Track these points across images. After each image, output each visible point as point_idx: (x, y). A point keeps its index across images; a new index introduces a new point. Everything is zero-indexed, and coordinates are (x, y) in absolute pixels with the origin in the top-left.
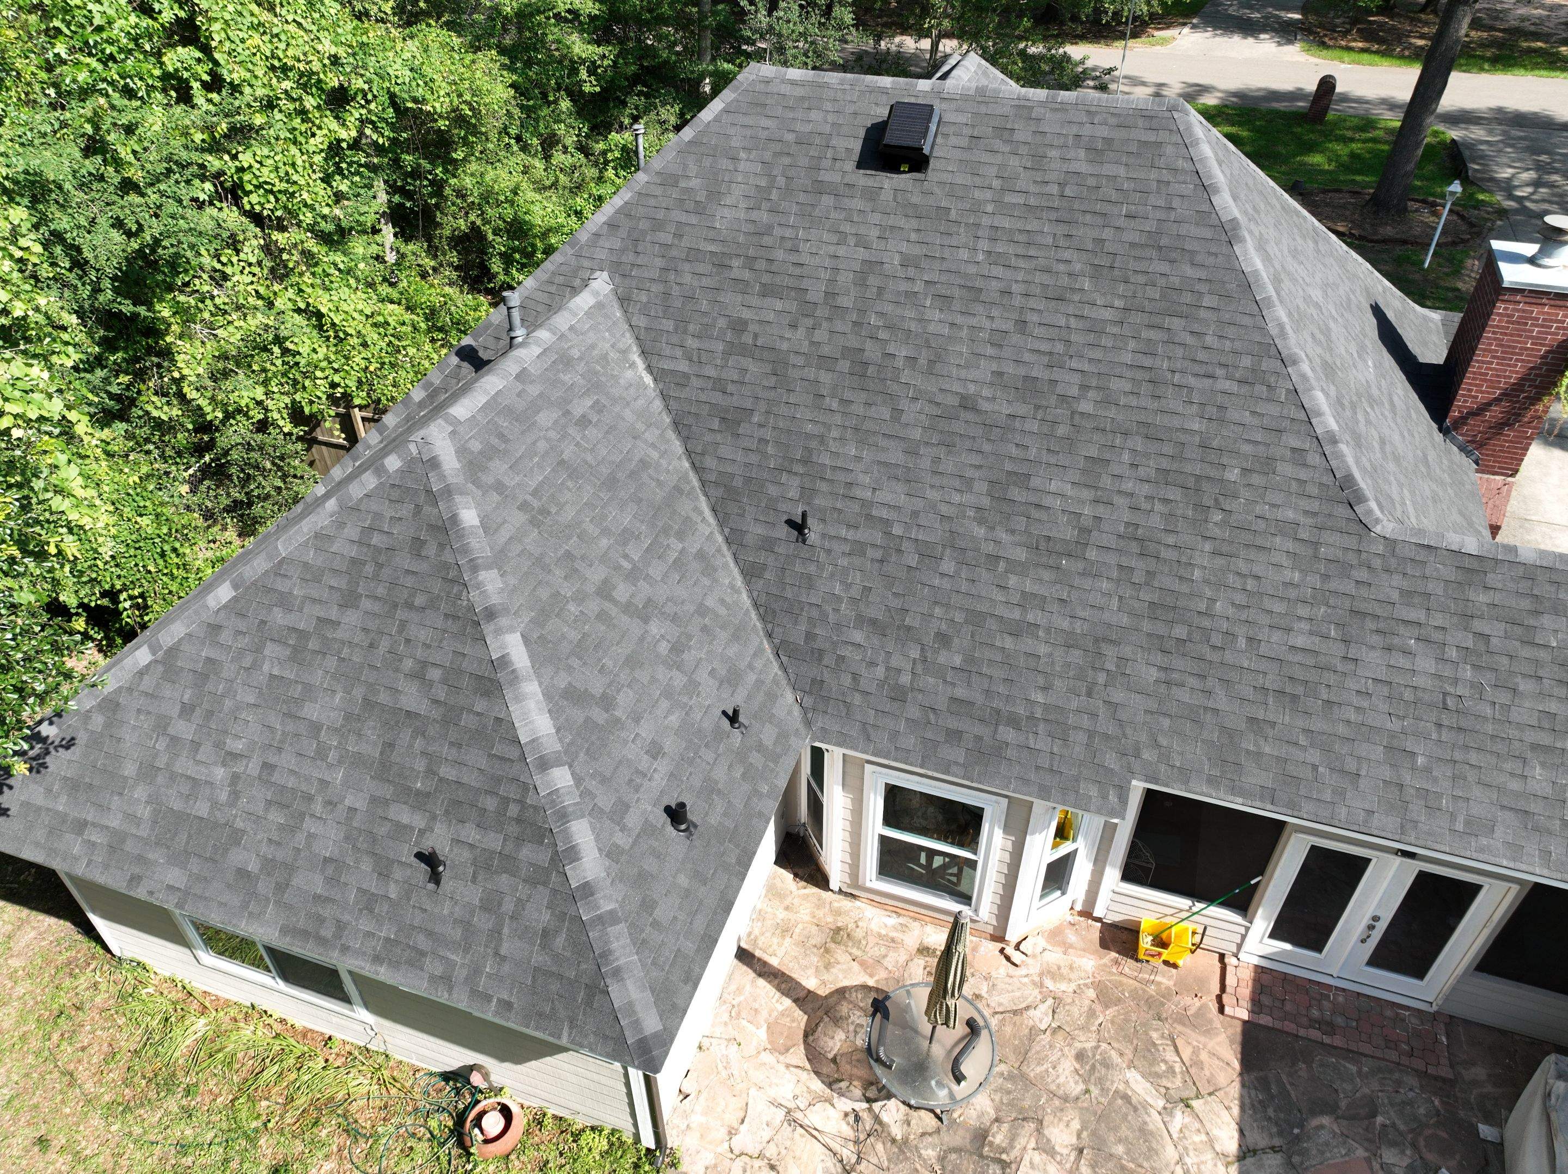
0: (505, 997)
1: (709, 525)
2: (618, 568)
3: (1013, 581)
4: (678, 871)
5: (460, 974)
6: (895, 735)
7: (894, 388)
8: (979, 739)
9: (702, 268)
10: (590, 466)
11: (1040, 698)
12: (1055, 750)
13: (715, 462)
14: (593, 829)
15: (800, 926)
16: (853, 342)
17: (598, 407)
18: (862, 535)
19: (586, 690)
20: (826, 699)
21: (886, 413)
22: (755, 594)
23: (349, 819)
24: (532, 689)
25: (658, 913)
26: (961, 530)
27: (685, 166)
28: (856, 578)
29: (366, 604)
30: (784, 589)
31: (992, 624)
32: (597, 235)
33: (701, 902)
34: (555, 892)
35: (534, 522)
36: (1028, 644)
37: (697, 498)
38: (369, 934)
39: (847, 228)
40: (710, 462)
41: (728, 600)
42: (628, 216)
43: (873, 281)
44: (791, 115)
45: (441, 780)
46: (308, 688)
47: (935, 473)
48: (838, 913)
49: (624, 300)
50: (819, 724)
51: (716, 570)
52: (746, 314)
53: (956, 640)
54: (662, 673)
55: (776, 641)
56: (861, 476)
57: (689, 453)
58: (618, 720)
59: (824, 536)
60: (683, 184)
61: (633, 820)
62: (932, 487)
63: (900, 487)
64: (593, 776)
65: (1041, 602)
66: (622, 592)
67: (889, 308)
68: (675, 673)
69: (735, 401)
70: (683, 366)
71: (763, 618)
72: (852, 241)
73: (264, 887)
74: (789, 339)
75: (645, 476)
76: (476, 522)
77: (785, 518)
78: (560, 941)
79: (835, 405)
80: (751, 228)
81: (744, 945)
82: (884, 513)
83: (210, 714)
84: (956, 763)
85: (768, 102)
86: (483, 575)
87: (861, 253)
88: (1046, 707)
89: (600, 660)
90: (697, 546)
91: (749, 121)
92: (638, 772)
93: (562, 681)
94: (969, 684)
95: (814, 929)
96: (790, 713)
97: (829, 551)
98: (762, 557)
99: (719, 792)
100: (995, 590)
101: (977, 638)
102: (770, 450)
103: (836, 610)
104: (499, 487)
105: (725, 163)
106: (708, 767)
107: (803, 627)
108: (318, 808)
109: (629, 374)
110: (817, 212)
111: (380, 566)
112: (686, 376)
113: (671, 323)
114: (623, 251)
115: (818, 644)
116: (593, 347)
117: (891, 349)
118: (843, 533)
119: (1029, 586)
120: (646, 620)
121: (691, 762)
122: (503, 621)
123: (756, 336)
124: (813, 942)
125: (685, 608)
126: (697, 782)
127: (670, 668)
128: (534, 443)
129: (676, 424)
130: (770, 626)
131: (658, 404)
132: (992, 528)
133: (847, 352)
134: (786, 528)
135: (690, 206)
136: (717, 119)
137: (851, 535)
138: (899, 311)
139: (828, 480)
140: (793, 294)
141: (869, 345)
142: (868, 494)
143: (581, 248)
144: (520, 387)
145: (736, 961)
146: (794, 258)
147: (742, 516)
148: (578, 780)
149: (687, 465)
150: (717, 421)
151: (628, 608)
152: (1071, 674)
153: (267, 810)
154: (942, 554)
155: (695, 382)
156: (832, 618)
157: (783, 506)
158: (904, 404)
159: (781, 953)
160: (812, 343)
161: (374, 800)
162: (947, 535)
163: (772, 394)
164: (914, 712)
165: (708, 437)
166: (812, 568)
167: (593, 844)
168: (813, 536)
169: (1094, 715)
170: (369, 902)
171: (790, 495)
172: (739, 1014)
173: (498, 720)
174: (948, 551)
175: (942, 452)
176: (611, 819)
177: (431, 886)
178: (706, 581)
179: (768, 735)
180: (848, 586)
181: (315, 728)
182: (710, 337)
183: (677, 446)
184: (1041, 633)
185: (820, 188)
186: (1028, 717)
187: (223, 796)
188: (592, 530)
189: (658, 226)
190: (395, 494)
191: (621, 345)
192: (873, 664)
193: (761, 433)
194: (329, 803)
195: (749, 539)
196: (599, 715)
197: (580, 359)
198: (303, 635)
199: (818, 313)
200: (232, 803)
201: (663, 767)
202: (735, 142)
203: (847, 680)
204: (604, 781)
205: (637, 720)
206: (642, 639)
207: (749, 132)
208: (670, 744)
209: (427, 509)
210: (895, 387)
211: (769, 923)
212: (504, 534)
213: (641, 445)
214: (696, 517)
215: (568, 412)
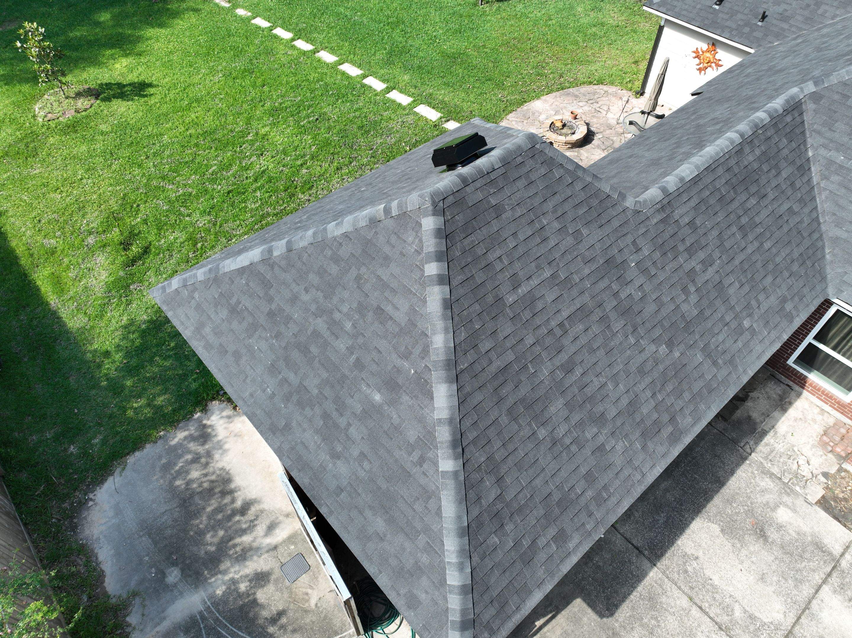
126: (735, 8)
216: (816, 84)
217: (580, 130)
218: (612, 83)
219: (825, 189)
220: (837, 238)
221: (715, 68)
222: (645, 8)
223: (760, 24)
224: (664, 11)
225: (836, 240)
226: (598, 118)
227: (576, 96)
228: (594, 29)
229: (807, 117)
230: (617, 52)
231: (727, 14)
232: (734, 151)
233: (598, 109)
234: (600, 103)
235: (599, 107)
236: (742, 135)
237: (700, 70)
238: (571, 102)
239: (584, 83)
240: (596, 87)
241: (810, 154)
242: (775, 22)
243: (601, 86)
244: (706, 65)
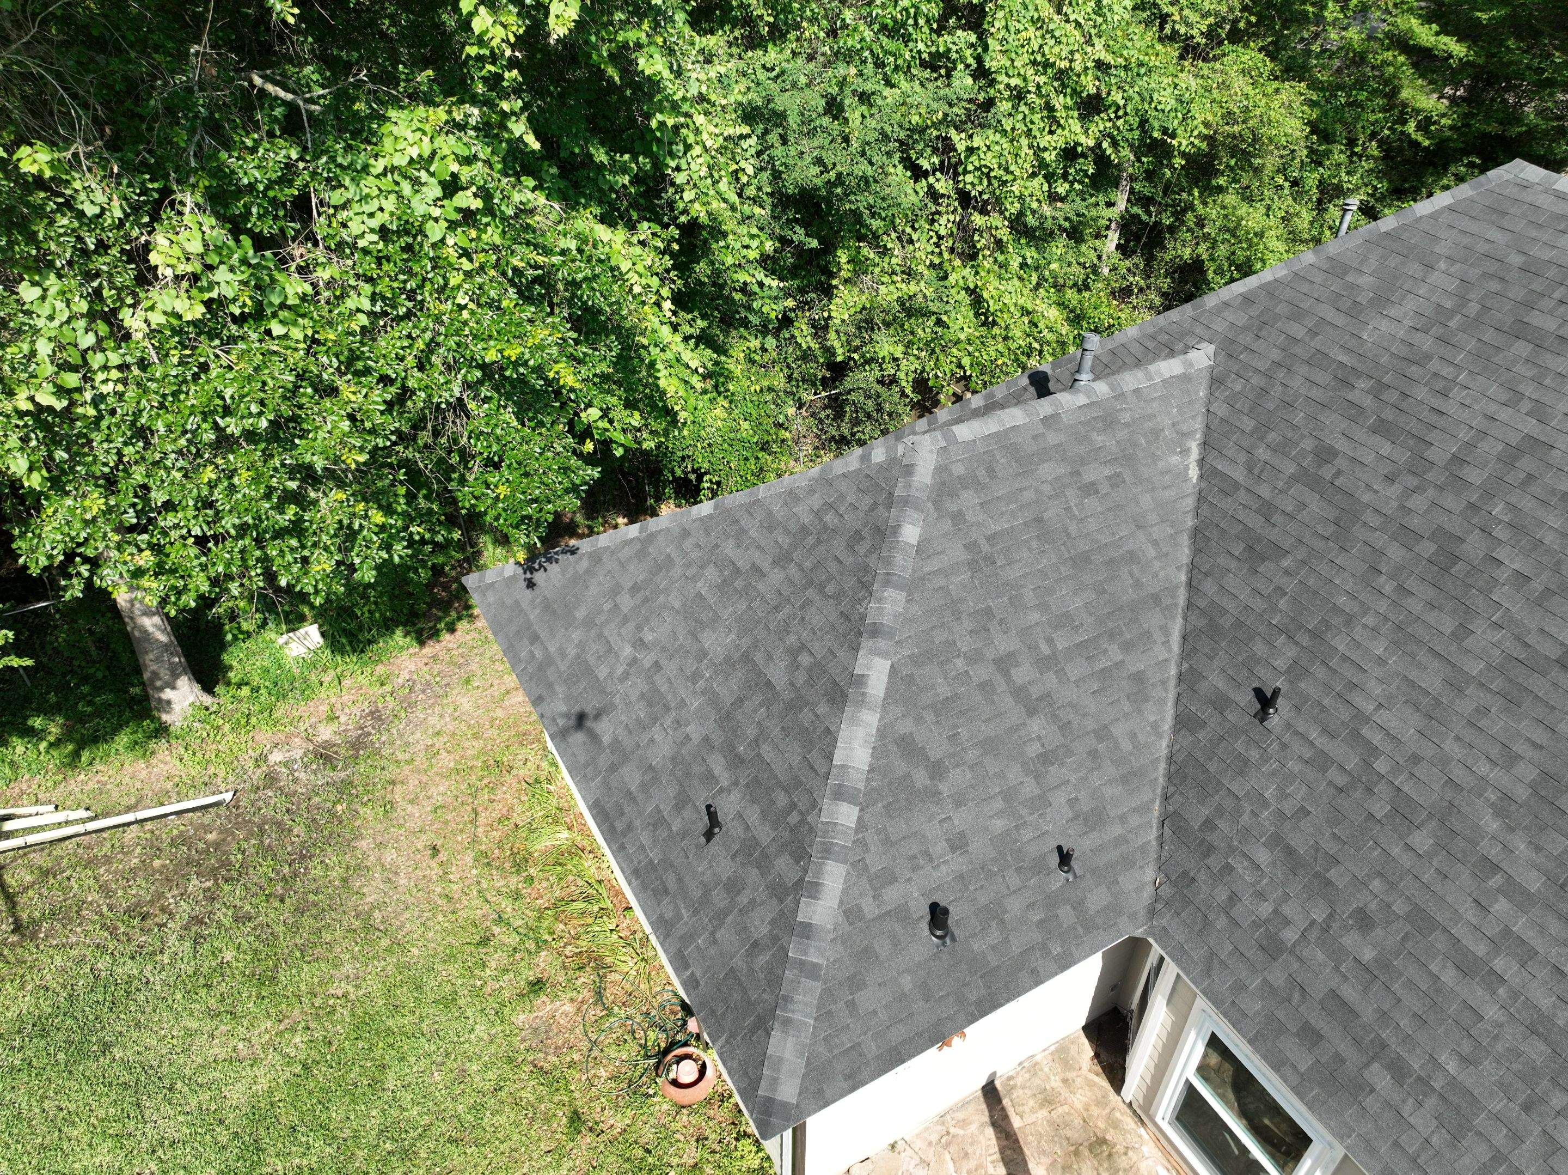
0: (698, 975)
1: (1170, 651)
2: (1033, 647)
3: (1501, 906)
4: (907, 970)
5: (681, 929)
6: (1239, 987)
7: (1478, 601)
8: (1339, 1059)
9: (1322, 377)
10: (1069, 536)
11: (1452, 1067)
12: (1435, 1140)
13: (1216, 588)
14: (847, 879)
15: (1066, 1108)
16: (1454, 525)
17: (1115, 481)
18: (1335, 749)
19: (924, 748)
20: (1187, 901)
21: (1448, 625)
22: (1177, 747)
23: (683, 744)
24: (870, 719)
25: (860, 996)
26: (1465, 809)
27: (1366, 259)
28: (1298, 792)
29: (792, 570)
30: (1210, 759)
31: (1440, 942)
32: (1226, 304)
33: (911, 1015)
34: (782, 913)
35: (972, 565)
36: (1476, 993)
37: (1173, 618)
38: (642, 847)
39: (1529, 390)
40: (1209, 587)
41: (1141, 737)
42: (1271, 295)
43: (1526, 464)
44: (1534, 233)
45: (759, 754)
46: (716, 618)
47: (1471, 724)
48: (1115, 1125)
49: (1216, 381)
50: (1164, 922)
51: (1146, 700)
52: (1342, 445)
53: (1379, 931)
54: (1014, 773)
55: (1171, 809)
56: (1373, 682)
57: (1193, 567)
58: (938, 793)
59: (1288, 726)
60: (1350, 278)
61: (892, 895)
62: (1457, 738)
63: (1415, 720)
64: (878, 832)
65: (1526, 955)
66: (1023, 673)
67: (1527, 504)
68: (1030, 780)
69: (1273, 535)
70: (1238, 474)
71: (1169, 777)
72: (1525, 406)
73: (604, 760)
74: (1376, 492)
75: (1124, 572)
76: (914, 541)
77: (1257, 684)
78: (762, 959)
79: (1388, 588)
80: (1404, 351)
81: (998, 1084)
82: (1377, 738)
83: (646, 600)
84: (1293, 1066)
85: (1511, 211)
86: (890, 593)
87: (1531, 427)
88: (1453, 1082)
89: (956, 727)
90: (1140, 666)
91: (1473, 227)
92: (926, 852)
93: (905, 727)
94: (1366, 989)
95: (1078, 1122)
96: (1139, 890)
97: (1284, 746)
98: (1206, 713)
99: (1003, 922)
100: (1469, 902)
101: (1409, 945)
102: (1282, 604)
103: (1255, 814)
104: (957, 518)
105: (1414, 268)
106: (1006, 892)
107: (1206, 811)
108: (668, 721)
109: (1175, 459)
110: (1499, 359)
111: (819, 542)
112: (1236, 485)
113: (1252, 423)
114: (1245, 329)
115: (1213, 838)
116: (1151, 417)
117: (1500, 554)
118: (1314, 735)
119: (1520, 926)
120: (1031, 712)
121: (990, 875)
122: (882, 644)
123: (1339, 473)
124: (1069, 1133)
125: (1084, 722)
126: (983, 899)
127: (1027, 772)
128: (1020, 490)
129: (1196, 532)
130: (1172, 789)
131: (1190, 502)
132: (1512, 830)
133: (1439, 534)
134: (1251, 695)
135: (1346, 304)
136: (1434, 216)
137: (1322, 742)
138: (1540, 513)
139: (1330, 668)
140: (1411, 442)
141: (1475, 537)
142: (1369, 708)
143: (1202, 313)
144: (1041, 429)
145: (980, 1093)
146: (1437, 402)
147: (1211, 658)
148: (861, 825)
149: (1183, 577)
150: (1242, 546)
151: (1019, 692)
152: (1516, 1066)
153: (638, 700)
154: (1423, 822)
155: (1242, 492)
156: (1245, 819)
157: (1260, 671)
158: (1478, 626)
159: (1029, 1119)
160: (1402, 507)
161: (706, 740)
162: (1444, 804)
163: (1320, 545)
164: (1278, 977)
165: (1222, 560)
166: (1255, 755)
167: (838, 893)
168: (1275, 720)
169: (1516, 1137)
170: (658, 822)
171: (1277, 663)
172: (948, 1145)
173: (828, 731)
174: (1433, 824)
175: (1496, 705)
176: (871, 882)
177: (703, 840)
178: (1127, 707)
179: (1097, 899)
180: (1283, 795)
181: (703, 654)
182: (1286, 455)
183: (1184, 554)
184: (1501, 991)
185: (1520, 330)
186: (1419, 1078)
187: (620, 671)
188: (1029, 598)
189: (1297, 314)
190: (866, 484)
191: (1184, 428)
192: (1261, 896)
193: (1283, 581)
194: (677, 721)
195: (1203, 687)
196: (921, 778)
197: (1127, 425)
198: (737, 572)
199: (1430, 476)
200: (622, 680)
201: (956, 863)
202: (1440, 249)
203: (1222, 895)
204: (887, 842)
205: (958, 804)
206: (1014, 729)
207: (1466, 240)
208: (978, 846)
209: (881, 509)
210: (1480, 600)
211: (1037, 1082)
212: (935, 564)
213: (1141, 536)
214: (1158, 636)
215: (1078, 473)
231: (987, 928)
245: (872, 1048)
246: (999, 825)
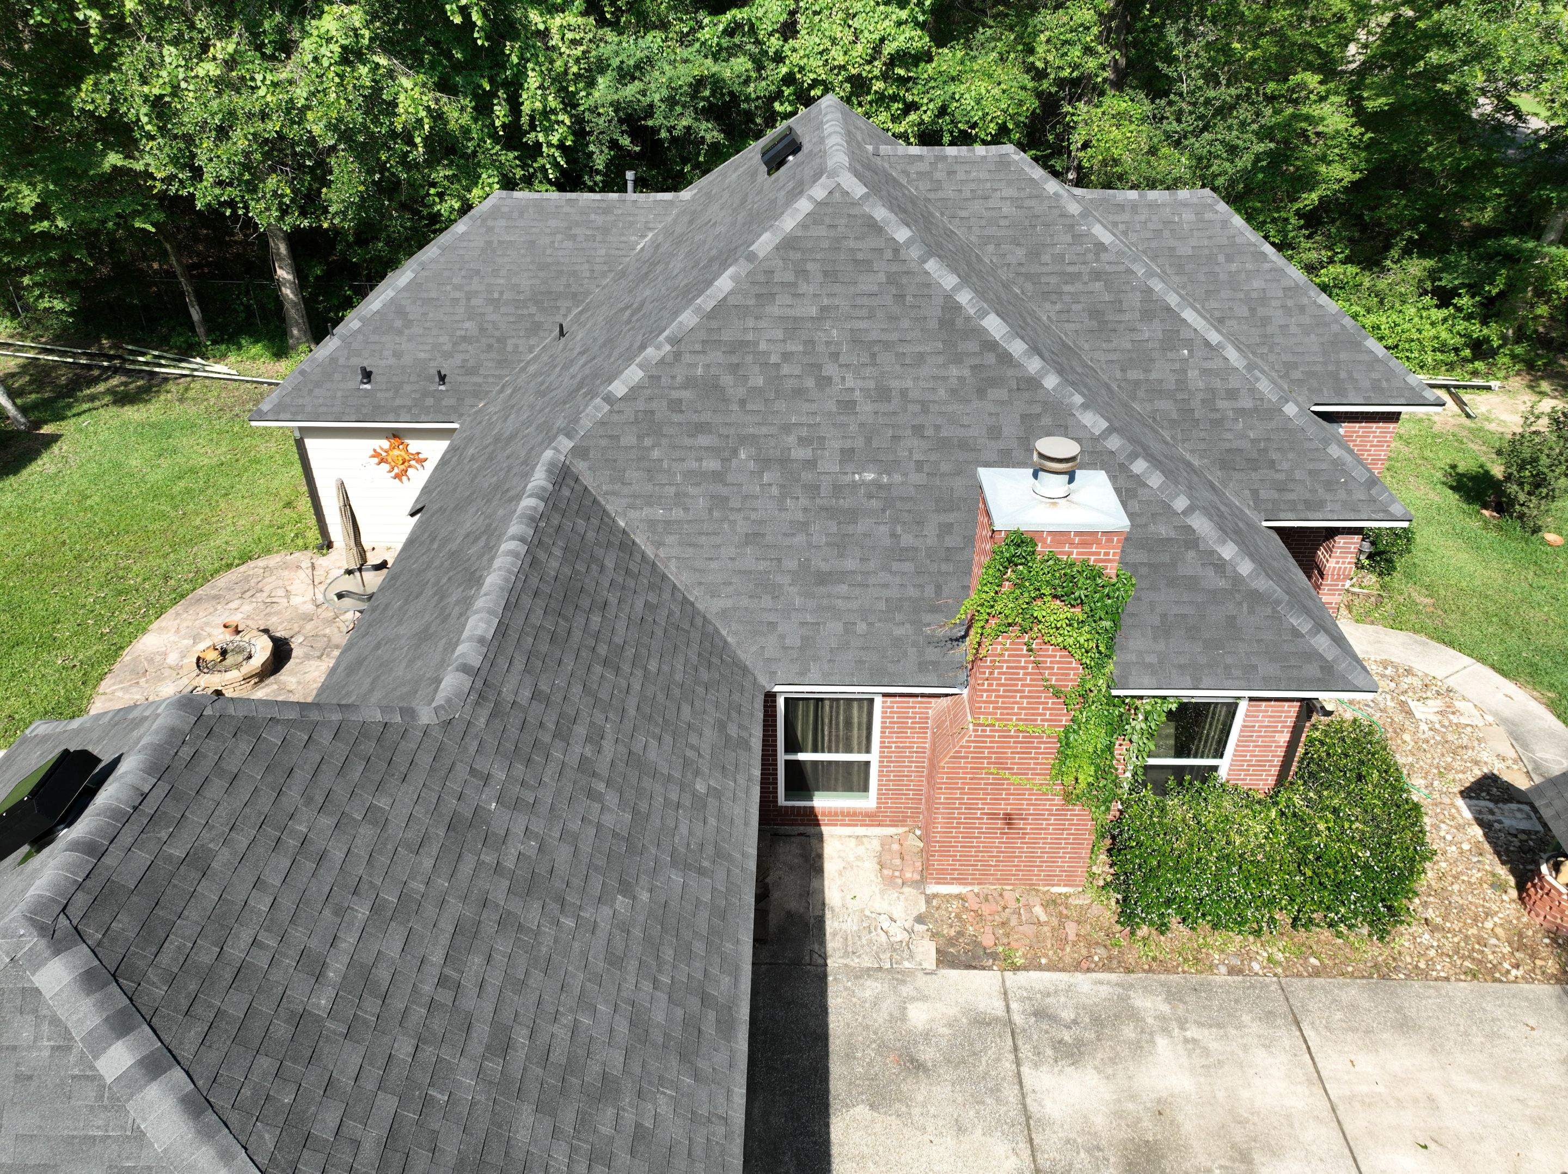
1: (565, 319)
2: (490, 293)
4: (342, 390)
10: (544, 253)
14: (338, 347)
17: (590, 238)
19: (408, 313)
24: (390, 293)
33: (333, 406)
35: (483, 250)
37: (578, 306)
41: (520, 349)
51: (535, 334)
54: (444, 339)
58: (402, 332)
61: (354, 361)
64: (365, 336)
66: (478, 301)
68: (450, 344)
75: (564, 278)
76: (461, 232)
86: (434, 249)
89: (429, 311)
90: (542, 320)
92: (381, 352)
93: (404, 302)
96: (472, 406)
99: (397, 391)
104: (490, 229)
106: (407, 381)
109: (633, 238)
116: (635, 216)
120: (470, 318)
121: (404, 372)
122: (415, 266)
125: (495, 332)
126: (394, 379)
127: (451, 340)
128: (532, 227)
131: (627, 259)
144: (563, 204)
148: (359, 331)
151: (470, 308)
167: (332, 350)
176: (348, 352)
178: (522, 333)
179: (449, 402)
183: (606, 281)
188: (503, 272)
191: (651, 225)
196: (398, 324)
197: (616, 214)
201: (392, 361)
204: (366, 341)
205: (409, 340)
206: (457, 322)
212: (465, 244)
213: (586, 266)
214: (563, 311)
215: (570, 228)
216: (569, 436)
217: (258, 648)
218: (268, 551)
219: (669, 559)
220: (724, 611)
221: (418, 466)
222: (253, 424)
223: (442, 388)
224: (289, 417)
225: (724, 613)
226: (278, 613)
227: (217, 598)
228: (182, 484)
229: (588, 480)
230: (246, 501)
231: (388, 390)
232: (526, 566)
233: (269, 600)
234: (267, 589)
235: (269, 596)
236: (522, 540)
237: (397, 476)
238: (212, 610)
239: (217, 571)
240: (242, 568)
241: (622, 524)
242: (460, 379)
243: (251, 564)
244: (402, 467)
245: (309, 409)
246: (422, 355)
